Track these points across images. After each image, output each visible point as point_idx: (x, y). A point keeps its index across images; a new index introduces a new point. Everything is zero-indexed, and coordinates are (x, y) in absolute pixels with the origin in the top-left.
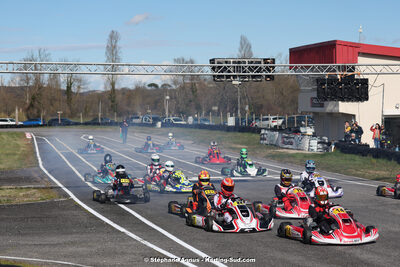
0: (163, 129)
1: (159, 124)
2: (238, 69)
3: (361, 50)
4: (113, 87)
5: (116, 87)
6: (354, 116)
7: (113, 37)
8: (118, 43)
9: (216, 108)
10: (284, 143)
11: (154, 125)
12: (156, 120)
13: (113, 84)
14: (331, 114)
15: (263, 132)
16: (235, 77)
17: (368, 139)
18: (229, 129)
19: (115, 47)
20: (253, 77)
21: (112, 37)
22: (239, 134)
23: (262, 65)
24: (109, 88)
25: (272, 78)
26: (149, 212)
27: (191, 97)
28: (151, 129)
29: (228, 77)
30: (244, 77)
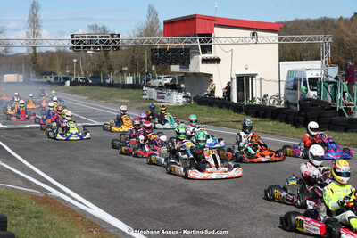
0: (71, 87)
1: (68, 83)
2: (91, 42)
3: (216, 22)
4: (35, 51)
5: (37, 51)
6: (211, 75)
7: (35, 7)
8: (38, 13)
9: (126, 69)
10: (158, 97)
11: (63, 84)
12: (66, 79)
13: (34, 48)
14: (195, 74)
15: (144, 88)
16: (89, 48)
17: (219, 94)
18: (125, 86)
19: (35, 15)
20: (104, 47)
21: (33, 6)
22: (131, 90)
23: (110, 38)
24: (31, 52)
25: (118, 48)
26: (18, 146)
27: (104, 58)
28: (60, 87)
29: (84, 48)
30: (97, 48)
